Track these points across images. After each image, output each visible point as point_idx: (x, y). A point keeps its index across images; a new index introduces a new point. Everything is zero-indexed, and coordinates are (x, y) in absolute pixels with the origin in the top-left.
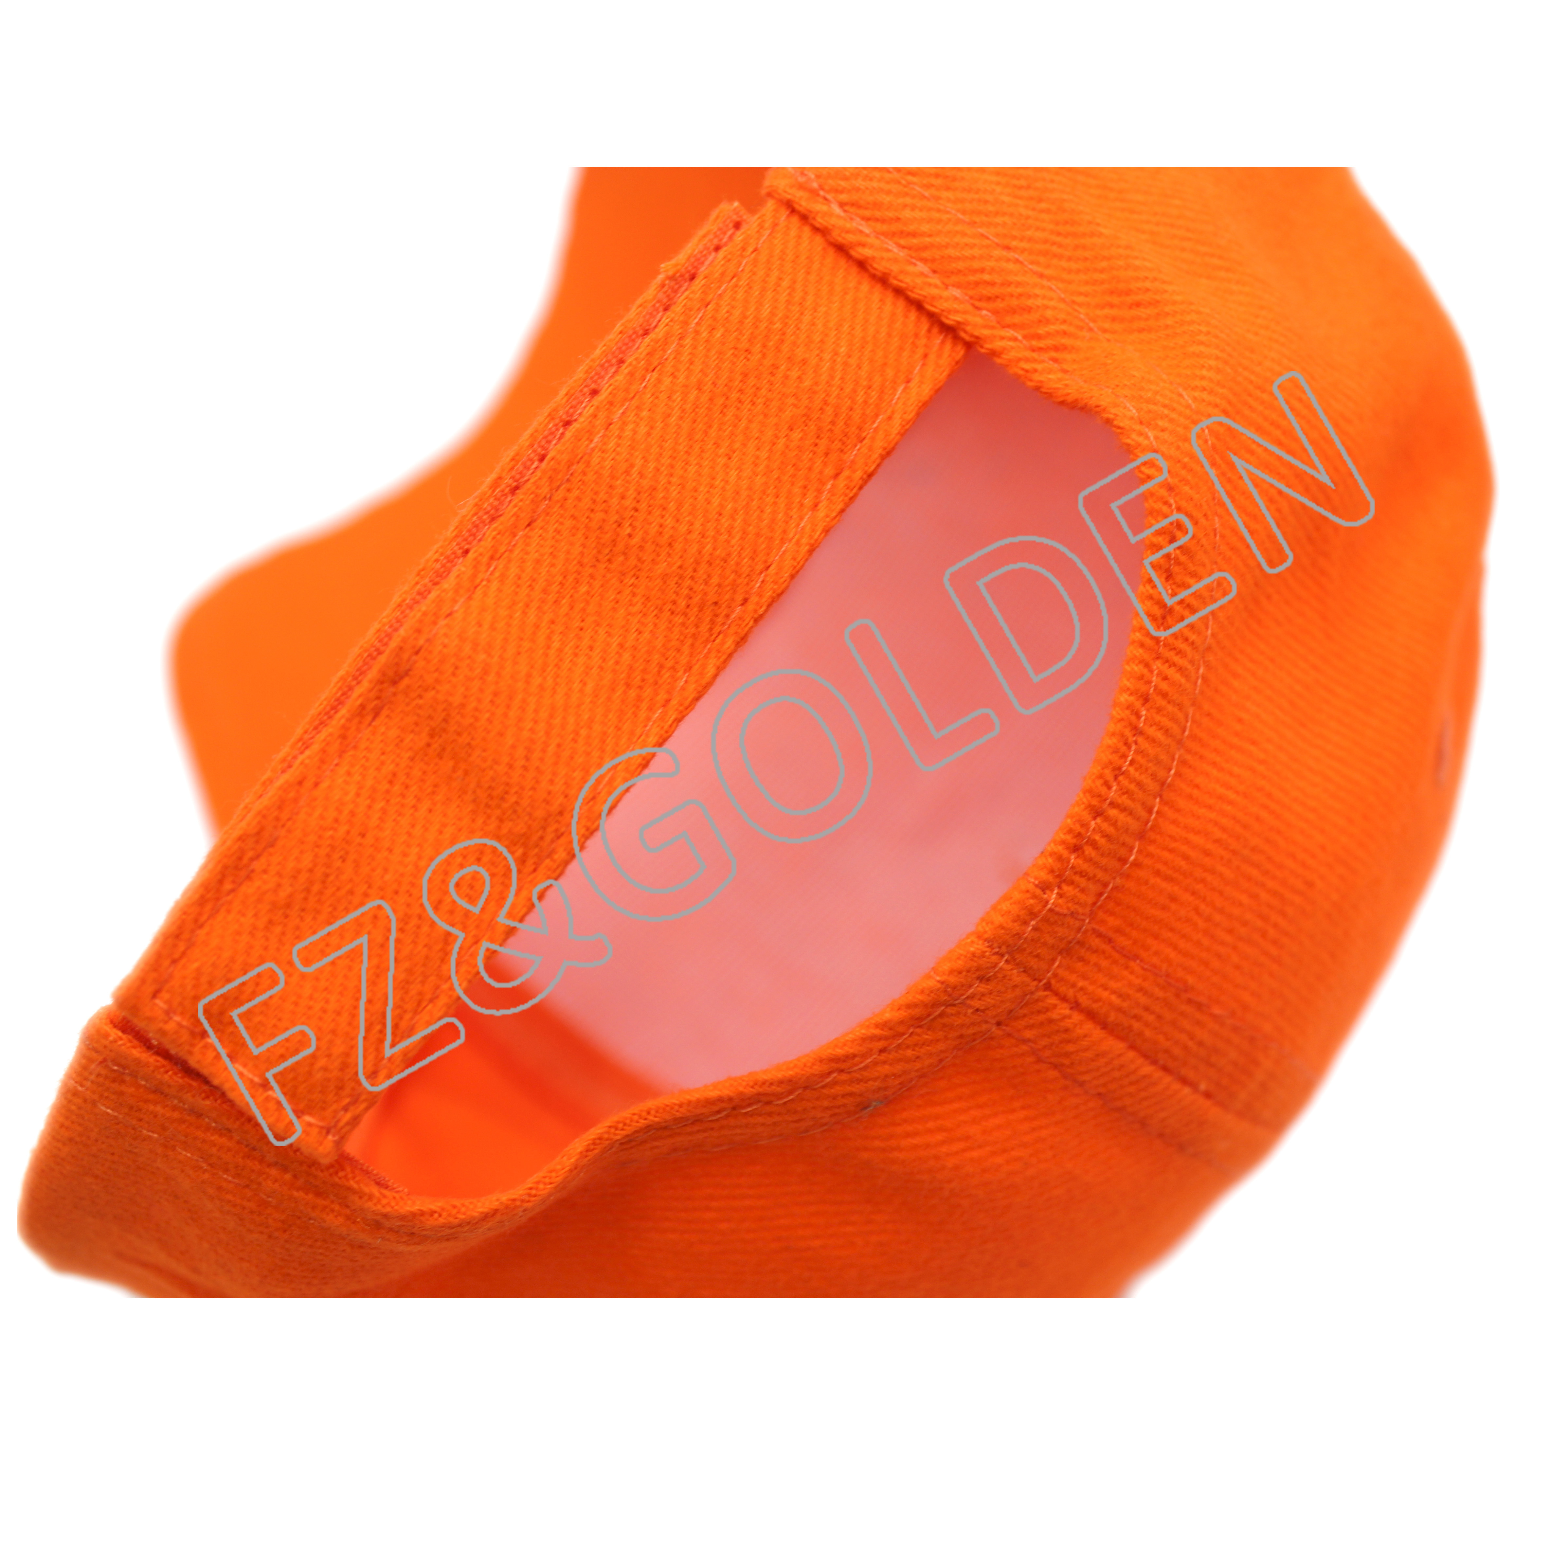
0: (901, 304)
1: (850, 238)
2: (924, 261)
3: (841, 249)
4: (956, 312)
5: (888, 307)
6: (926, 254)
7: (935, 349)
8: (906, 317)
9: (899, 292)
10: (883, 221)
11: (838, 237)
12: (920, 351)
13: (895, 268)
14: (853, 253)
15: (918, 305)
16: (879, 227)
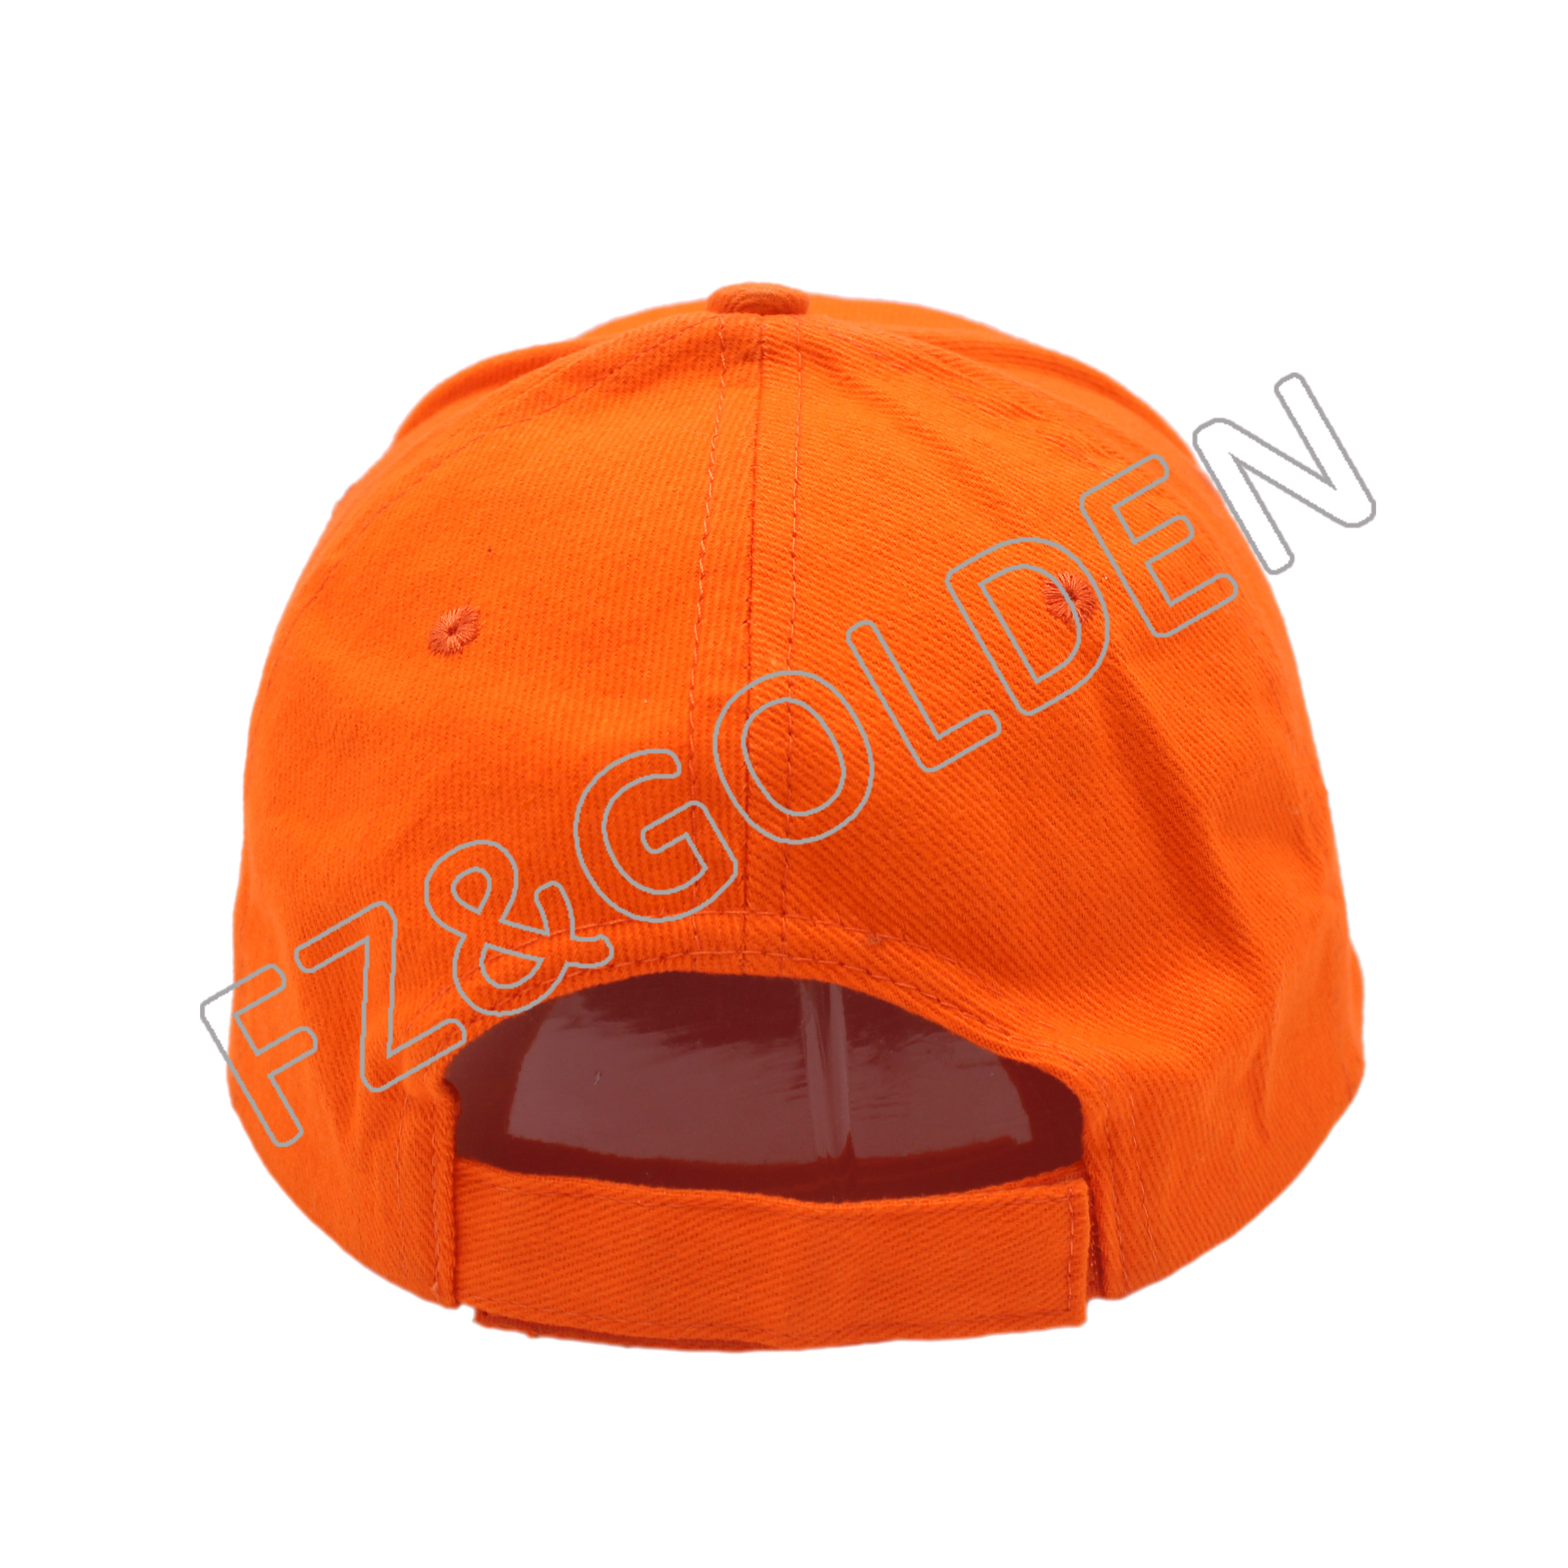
0: (460, 1208)
1: (446, 1253)
2: (431, 1209)
3: (456, 1254)
4: (443, 1181)
5: (467, 1214)
6: (427, 1209)
7: (469, 1178)
8: (464, 1202)
9: (455, 1213)
10: (427, 1240)
11: (451, 1260)
12: (476, 1186)
13: (444, 1223)
14: (453, 1248)
15: (454, 1200)
16: (432, 1241)
